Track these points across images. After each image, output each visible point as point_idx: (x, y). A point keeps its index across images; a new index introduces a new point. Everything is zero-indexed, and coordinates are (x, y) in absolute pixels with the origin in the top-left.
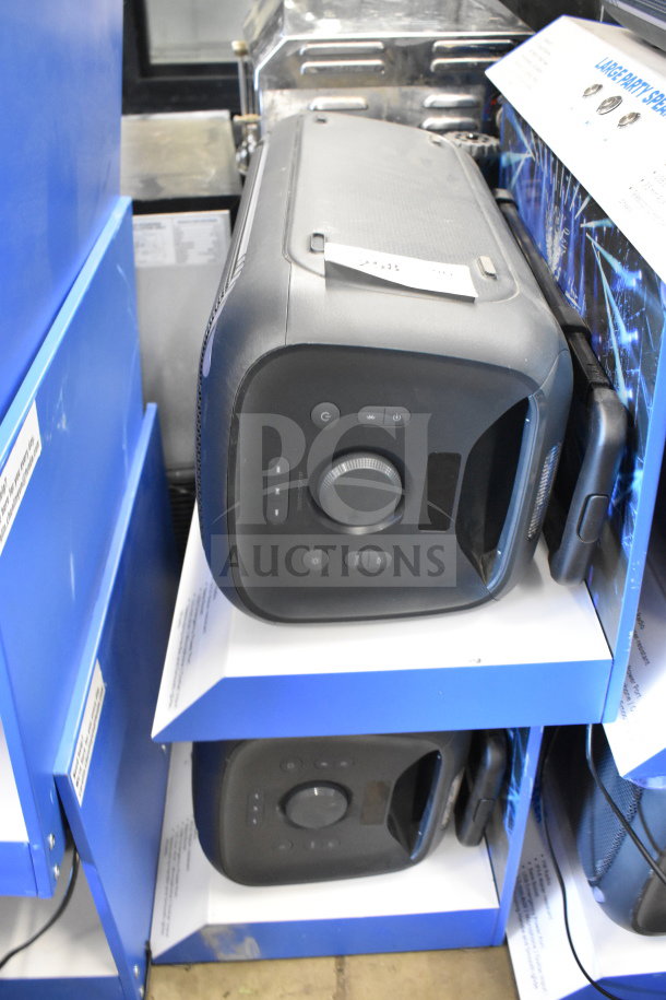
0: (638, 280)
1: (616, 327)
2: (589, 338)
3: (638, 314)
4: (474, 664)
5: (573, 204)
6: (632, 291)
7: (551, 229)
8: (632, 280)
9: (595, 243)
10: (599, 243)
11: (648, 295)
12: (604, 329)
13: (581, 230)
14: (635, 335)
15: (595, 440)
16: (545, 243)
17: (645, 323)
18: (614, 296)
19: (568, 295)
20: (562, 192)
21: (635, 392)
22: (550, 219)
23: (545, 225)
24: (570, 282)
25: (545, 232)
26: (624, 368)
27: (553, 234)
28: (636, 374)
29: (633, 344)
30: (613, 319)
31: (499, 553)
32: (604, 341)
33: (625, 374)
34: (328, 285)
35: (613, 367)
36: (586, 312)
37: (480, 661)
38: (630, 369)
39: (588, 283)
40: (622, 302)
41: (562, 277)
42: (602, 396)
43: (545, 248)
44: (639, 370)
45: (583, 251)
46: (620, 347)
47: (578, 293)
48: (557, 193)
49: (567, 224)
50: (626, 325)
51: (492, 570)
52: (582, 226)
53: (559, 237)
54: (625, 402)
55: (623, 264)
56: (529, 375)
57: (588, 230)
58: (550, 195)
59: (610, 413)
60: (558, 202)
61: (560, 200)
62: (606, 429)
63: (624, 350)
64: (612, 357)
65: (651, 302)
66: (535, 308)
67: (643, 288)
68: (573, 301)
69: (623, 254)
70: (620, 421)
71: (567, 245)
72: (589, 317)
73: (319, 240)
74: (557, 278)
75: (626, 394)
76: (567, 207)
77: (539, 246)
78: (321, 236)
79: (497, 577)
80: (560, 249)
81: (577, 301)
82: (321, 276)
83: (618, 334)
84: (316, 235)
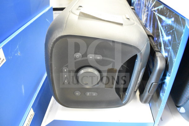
0: (172, 21)
1: (162, 35)
2: (153, 39)
3: (171, 31)
4: (118, 122)
5: (150, 5)
6: (169, 24)
7: (143, 13)
8: (169, 21)
9: (156, 13)
10: (158, 13)
11: (176, 25)
12: (158, 36)
13: (152, 11)
14: (170, 38)
15: (156, 67)
16: (141, 17)
17: (174, 34)
18: (162, 27)
19: (147, 28)
20: (147, 3)
21: (168, 54)
22: (143, 11)
23: (142, 12)
24: (148, 25)
25: (142, 14)
26: (164, 47)
27: (144, 14)
28: (169, 49)
29: (169, 40)
30: (161, 33)
31: (126, 94)
32: (158, 39)
33: (165, 49)
34: (79, 18)
35: (161, 46)
36: (152, 32)
37: (120, 121)
38: (167, 47)
39: (154, 24)
40: (165, 28)
41: (146, 24)
42: (158, 55)
43: (141, 18)
44: (171, 48)
45: (152, 16)
46: (163, 41)
47: (150, 27)
48: (145, 4)
49: (148, 11)
50: (166, 35)
51: (124, 98)
52: (152, 10)
53: (145, 14)
54: (165, 56)
55: (166, 17)
56: (138, 47)
57: (154, 11)
58: (143, 5)
59: (161, 60)
60: (145, 6)
61: (146, 5)
62: (160, 64)
63: (165, 42)
64: (160, 44)
65: (177, 27)
66: (140, 28)
67: (174, 23)
68: (149, 30)
69: (167, 14)
70: (164, 63)
71: (147, 16)
72: (153, 33)
73: (80, 7)
74: (144, 24)
75: (165, 54)
76: (148, 7)
77: (140, 18)
78: (81, 6)
79: (126, 100)
80: (145, 17)
81: (150, 29)
82: (78, 15)
83: (163, 37)
84: (80, 6)
